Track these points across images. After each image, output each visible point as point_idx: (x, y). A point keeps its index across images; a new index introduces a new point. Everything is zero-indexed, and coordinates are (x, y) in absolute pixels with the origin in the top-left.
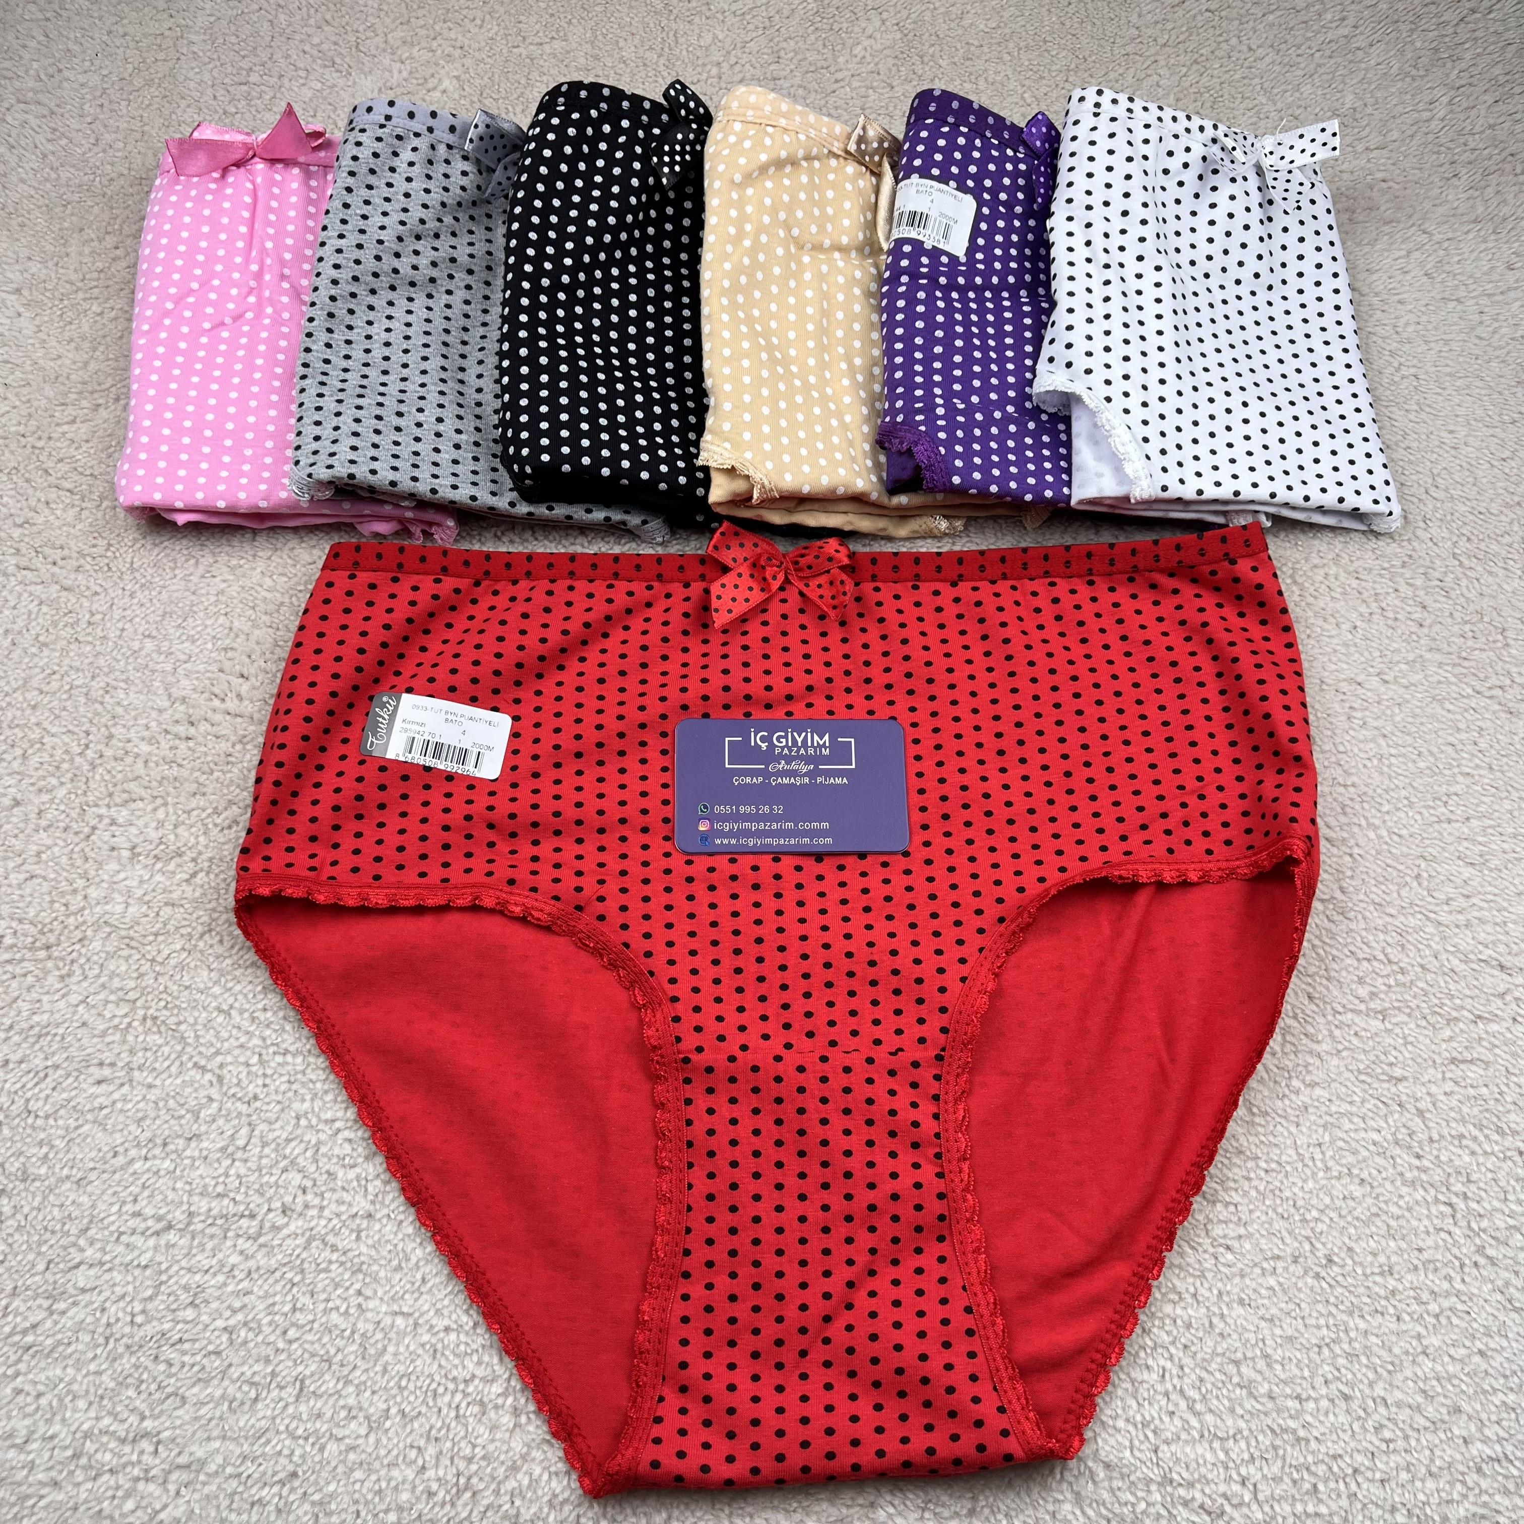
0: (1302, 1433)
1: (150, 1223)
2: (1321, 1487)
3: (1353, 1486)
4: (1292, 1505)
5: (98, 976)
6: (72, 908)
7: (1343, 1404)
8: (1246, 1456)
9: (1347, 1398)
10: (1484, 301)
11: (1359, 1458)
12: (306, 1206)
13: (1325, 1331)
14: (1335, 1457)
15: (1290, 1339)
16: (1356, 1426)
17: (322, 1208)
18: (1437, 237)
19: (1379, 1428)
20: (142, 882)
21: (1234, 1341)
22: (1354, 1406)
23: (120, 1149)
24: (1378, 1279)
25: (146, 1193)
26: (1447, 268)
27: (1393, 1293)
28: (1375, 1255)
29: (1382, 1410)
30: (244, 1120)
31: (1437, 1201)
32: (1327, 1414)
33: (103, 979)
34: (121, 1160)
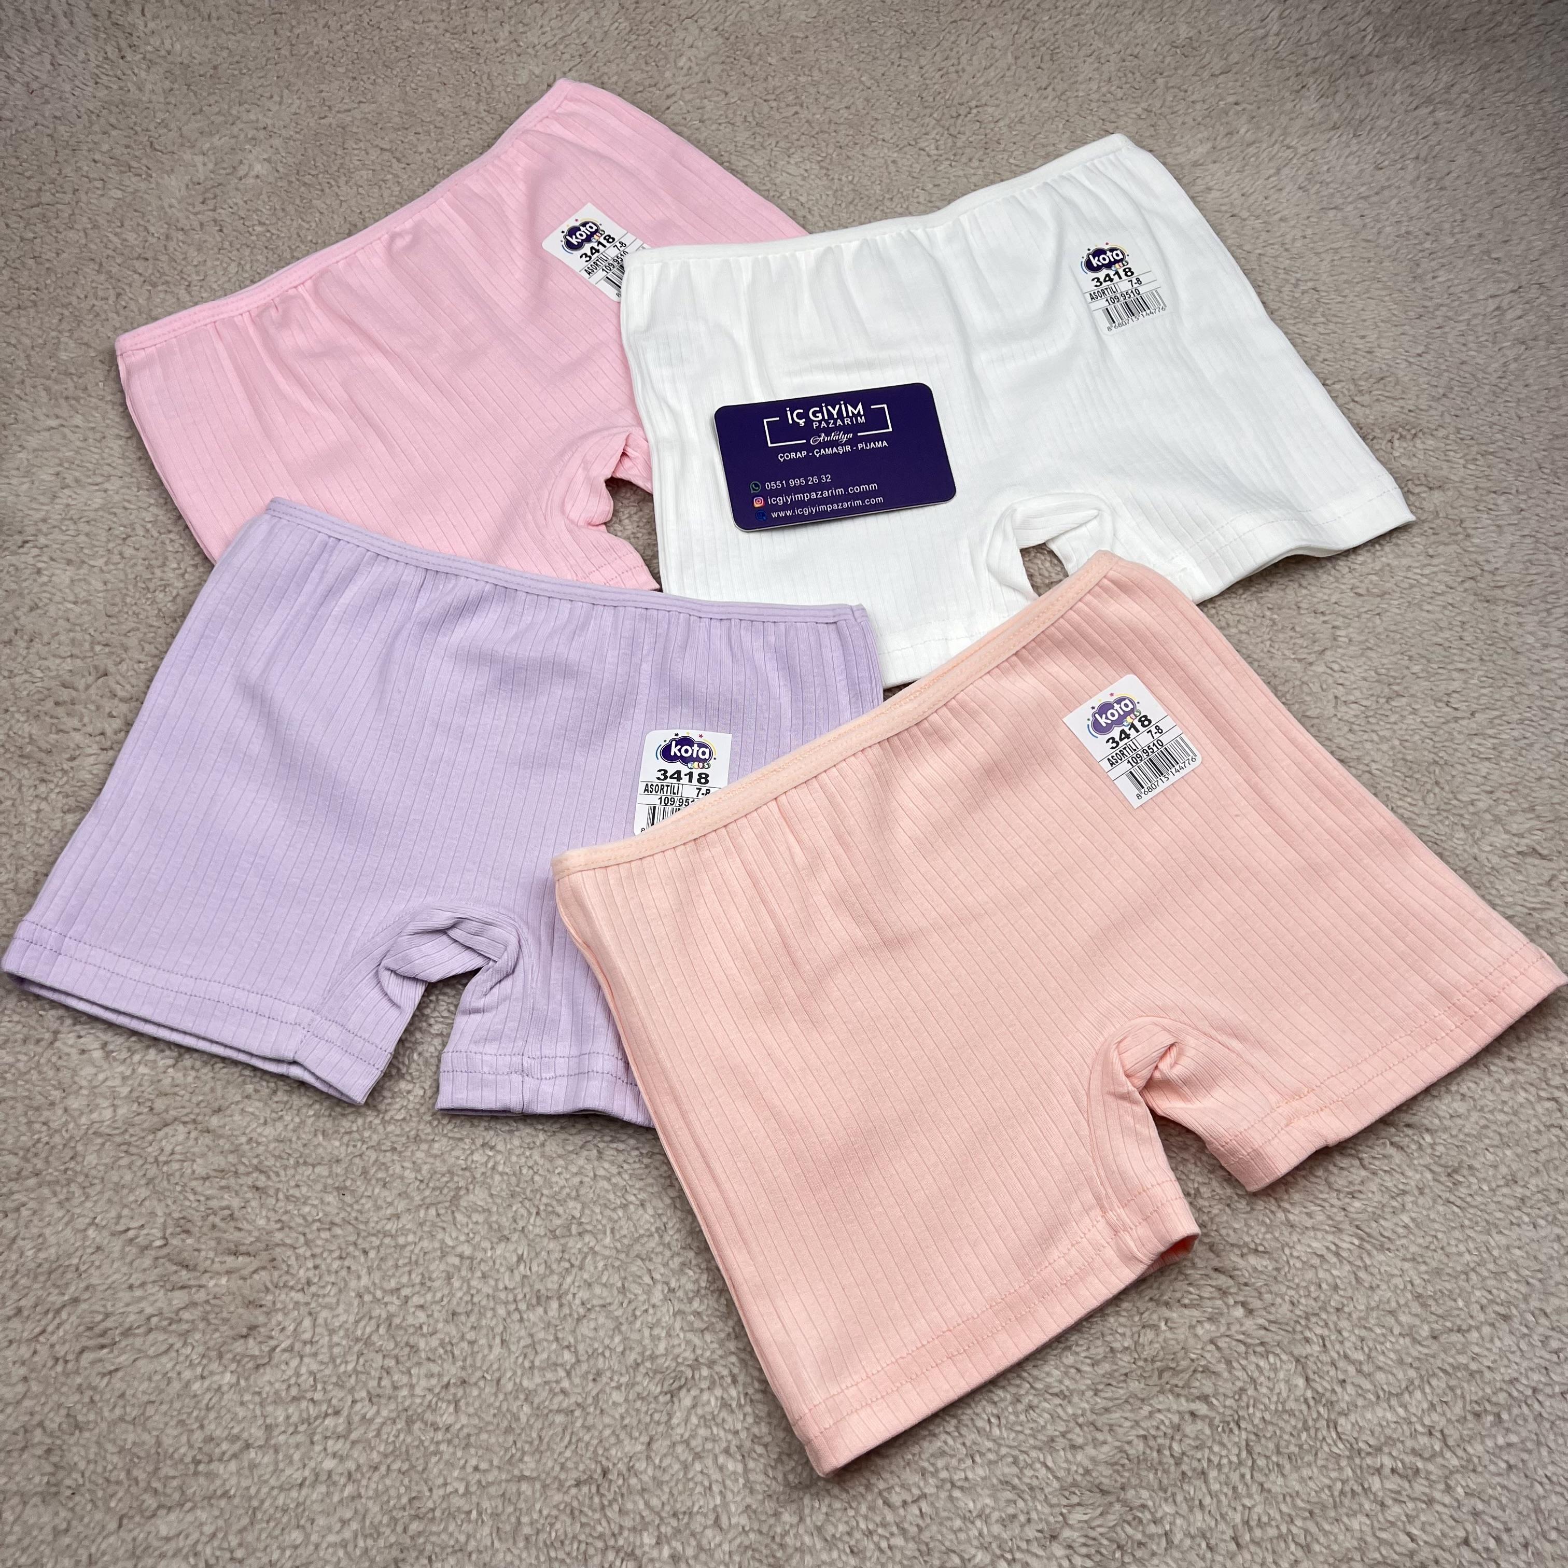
0: (1474, 1366)
1: (225, 1446)
2: (1505, 1416)
3: (1536, 1406)
4: (1483, 1443)
5: (101, 1192)
6: (54, 1125)
7: (1505, 1327)
8: (1425, 1406)
9: (1506, 1318)
10: (1361, 204)
11: (1536, 1377)
12: (395, 1388)
13: (1467, 1257)
14: (1513, 1381)
15: (1438, 1272)
16: (1523, 1346)
17: (412, 1387)
18: (1301, 150)
19: (1545, 1341)
20: (125, 1078)
21: (1384, 1293)
22: (1516, 1323)
23: (172, 1374)
24: (1505, 1190)
25: (212, 1415)
26: (1318, 178)
27: (1522, 1200)
28: (1495, 1167)
29: (1543, 1320)
30: (304, 1310)
31: (1540, 1098)
32: (1492, 1341)
33: (107, 1195)
34: (176, 1386)
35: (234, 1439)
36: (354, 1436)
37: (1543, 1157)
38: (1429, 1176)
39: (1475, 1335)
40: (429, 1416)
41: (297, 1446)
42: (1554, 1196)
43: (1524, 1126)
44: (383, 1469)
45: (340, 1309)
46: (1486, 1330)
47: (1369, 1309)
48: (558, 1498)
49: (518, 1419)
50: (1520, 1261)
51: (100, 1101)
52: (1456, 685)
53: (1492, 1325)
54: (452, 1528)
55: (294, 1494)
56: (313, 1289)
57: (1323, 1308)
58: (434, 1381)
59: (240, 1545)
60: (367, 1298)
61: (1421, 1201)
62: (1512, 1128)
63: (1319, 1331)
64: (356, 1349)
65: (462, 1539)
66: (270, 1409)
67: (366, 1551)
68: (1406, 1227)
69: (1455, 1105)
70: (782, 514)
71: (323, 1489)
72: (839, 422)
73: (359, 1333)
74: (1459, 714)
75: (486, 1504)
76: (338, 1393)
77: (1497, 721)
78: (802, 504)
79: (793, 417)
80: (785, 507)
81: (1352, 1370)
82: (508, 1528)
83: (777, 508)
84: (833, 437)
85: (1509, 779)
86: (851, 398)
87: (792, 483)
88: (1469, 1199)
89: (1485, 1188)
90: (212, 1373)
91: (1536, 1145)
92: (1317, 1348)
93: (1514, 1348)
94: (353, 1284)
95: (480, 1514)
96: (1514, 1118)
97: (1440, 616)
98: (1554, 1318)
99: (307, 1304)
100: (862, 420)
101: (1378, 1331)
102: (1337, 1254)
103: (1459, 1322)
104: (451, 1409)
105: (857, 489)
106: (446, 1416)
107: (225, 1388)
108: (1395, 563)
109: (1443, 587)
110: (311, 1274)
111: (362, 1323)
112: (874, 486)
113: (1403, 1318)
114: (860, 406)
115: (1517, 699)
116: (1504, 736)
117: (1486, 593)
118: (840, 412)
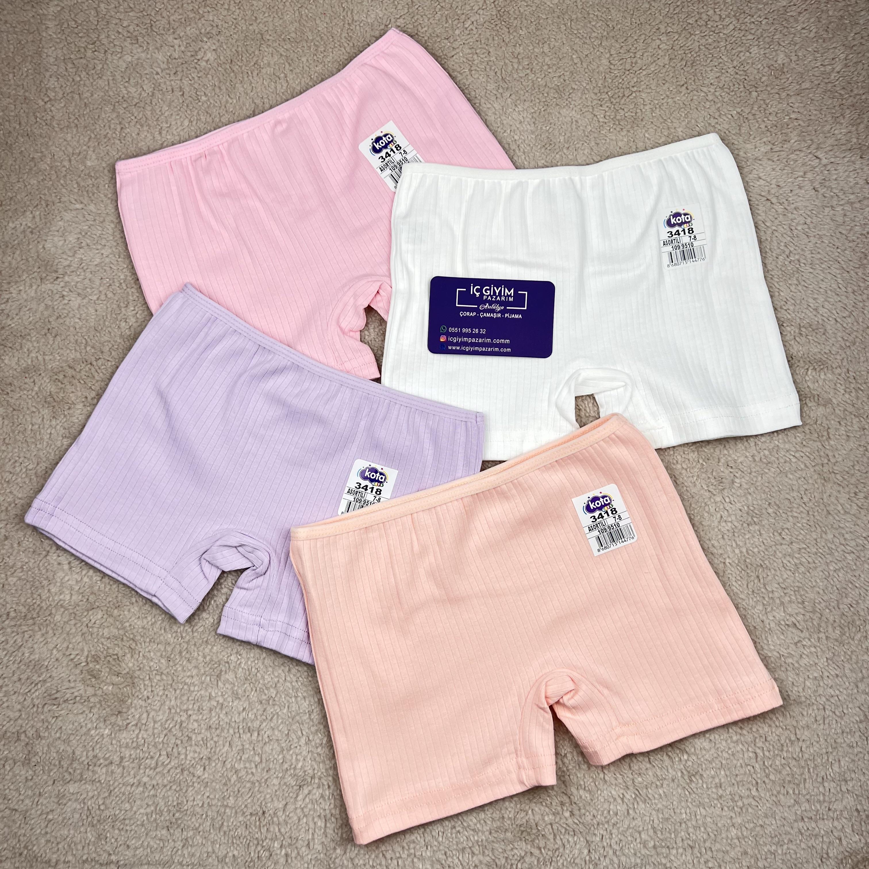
35: (106, 759)
36: (158, 770)
37: (738, 779)
38: (679, 774)
39: (674, 852)
40: (191, 770)
41: (133, 768)
42: (737, 798)
43: (735, 762)
44: (168, 787)
45: (161, 713)
46: (681, 851)
47: (629, 827)
48: (241, 819)
49: (230, 780)
50: (709, 824)
51: (65, 590)
52: (788, 525)
53: (685, 849)
54: (193, 820)
55: (129, 788)
56: (149, 701)
57: (608, 822)
58: (196, 755)
59: (103, 804)
60: (173, 711)
61: (671, 785)
62: (729, 761)
63: (602, 832)
64: (164, 732)
65: (197, 825)
66: (123, 749)
67: (155, 820)
68: (660, 795)
69: (705, 744)
70: (454, 348)
71: (141, 789)
72: (498, 298)
73: (167, 726)
74: (784, 542)
75: (209, 813)
76: (153, 750)
77: (803, 551)
78: (466, 344)
79: (474, 290)
80: (457, 344)
81: (611, 852)
82: (217, 826)
83: (452, 344)
84: (493, 307)
85: (797, 584)
86: (509, 284)
87: (464, 330)
88: (695, 790)
89: (705, 786)
90: (100, 728)
91: (737, 772)
92: (598, 839)
93: (691, 861)
94: (167, 703)
95: (207, 816)
96: (732, 758)
97: (795, 482)
98: (715, 853)
99: (146, 707)
100: (511, 299)
101: (629, 838)
102: (622, 799)
103: (668, 844)
104: (202, 769)
105: (498, 341)
106: (199, 772)
107: (105, 736)
108: (782, 446)
109: (803, 466)
110: (149, 694)
111: (169, 722)
112: (508, 341)
113: (643, 836)
114: (512, 291)
115: (818, 540)
116: (804, 560)
117: (825, 475)
118: (500, 292)
